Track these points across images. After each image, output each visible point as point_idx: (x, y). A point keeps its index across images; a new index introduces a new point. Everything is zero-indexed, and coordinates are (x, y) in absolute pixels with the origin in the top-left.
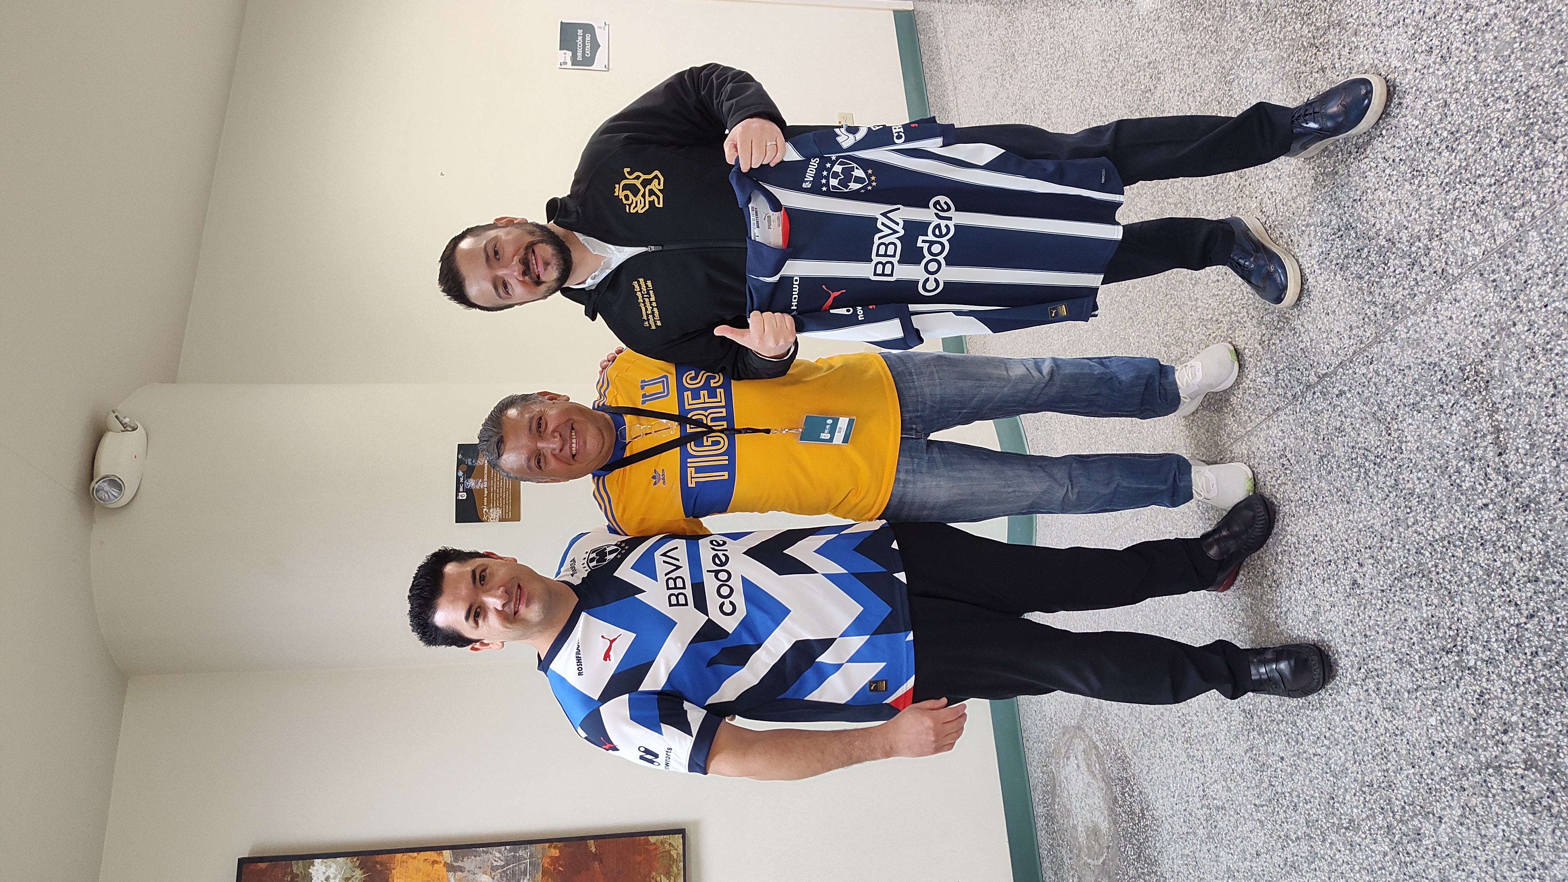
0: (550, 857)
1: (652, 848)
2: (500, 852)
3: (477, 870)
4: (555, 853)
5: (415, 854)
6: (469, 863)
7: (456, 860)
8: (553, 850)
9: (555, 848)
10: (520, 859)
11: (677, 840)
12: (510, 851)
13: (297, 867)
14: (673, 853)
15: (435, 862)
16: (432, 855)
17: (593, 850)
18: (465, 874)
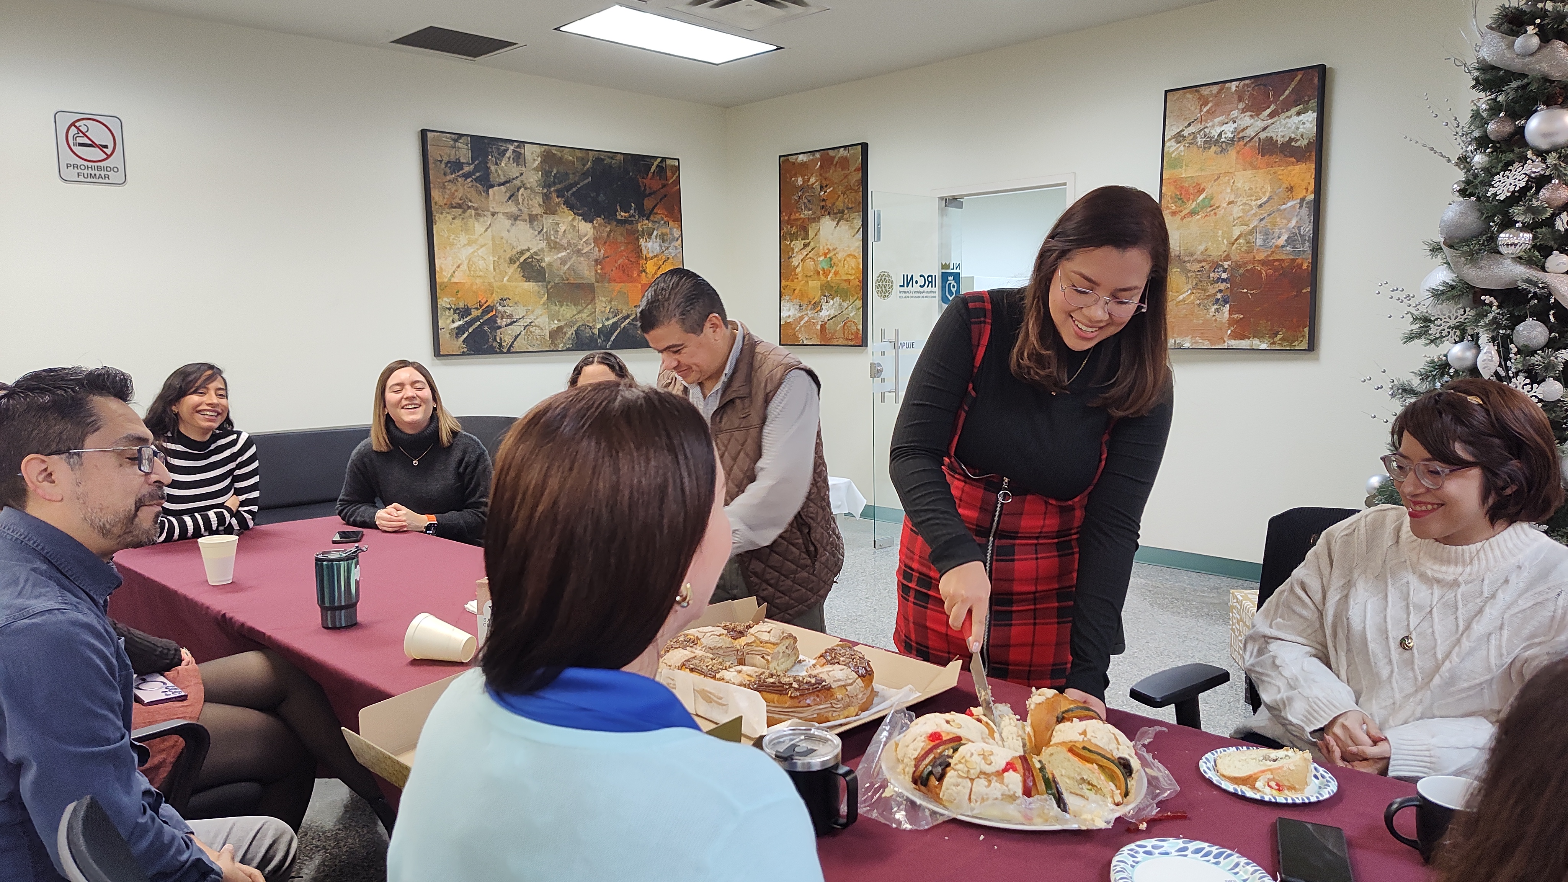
0: (1302, 263)
1: (1301, 330)
2: (1309, 231)
3: (1299, 217)
4: (1305, 266)
5: (1313, 176)
6: (1305, 211)
7: (1307, 203)
8: (1307, 264)
9: (1308, 266)
10: (1303, 244)
11: (1304, 345)
12: (1309, 237)
13: (1313, 103)
14: (1296, 343)
15: (1307, 189)
16: (1312, 187)
17: (1304, 291)
18: (1298, 210)
